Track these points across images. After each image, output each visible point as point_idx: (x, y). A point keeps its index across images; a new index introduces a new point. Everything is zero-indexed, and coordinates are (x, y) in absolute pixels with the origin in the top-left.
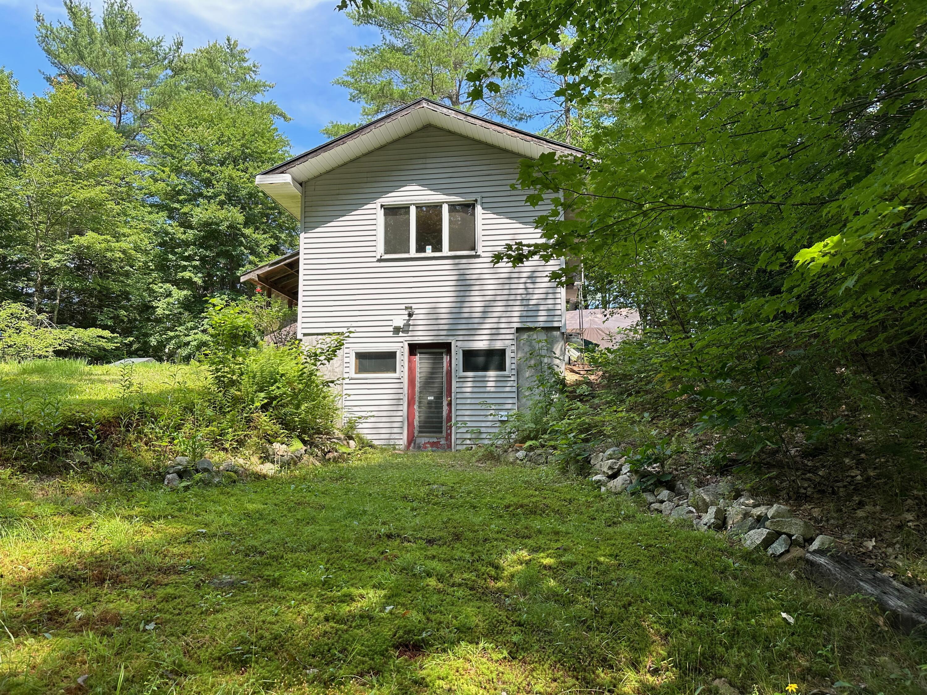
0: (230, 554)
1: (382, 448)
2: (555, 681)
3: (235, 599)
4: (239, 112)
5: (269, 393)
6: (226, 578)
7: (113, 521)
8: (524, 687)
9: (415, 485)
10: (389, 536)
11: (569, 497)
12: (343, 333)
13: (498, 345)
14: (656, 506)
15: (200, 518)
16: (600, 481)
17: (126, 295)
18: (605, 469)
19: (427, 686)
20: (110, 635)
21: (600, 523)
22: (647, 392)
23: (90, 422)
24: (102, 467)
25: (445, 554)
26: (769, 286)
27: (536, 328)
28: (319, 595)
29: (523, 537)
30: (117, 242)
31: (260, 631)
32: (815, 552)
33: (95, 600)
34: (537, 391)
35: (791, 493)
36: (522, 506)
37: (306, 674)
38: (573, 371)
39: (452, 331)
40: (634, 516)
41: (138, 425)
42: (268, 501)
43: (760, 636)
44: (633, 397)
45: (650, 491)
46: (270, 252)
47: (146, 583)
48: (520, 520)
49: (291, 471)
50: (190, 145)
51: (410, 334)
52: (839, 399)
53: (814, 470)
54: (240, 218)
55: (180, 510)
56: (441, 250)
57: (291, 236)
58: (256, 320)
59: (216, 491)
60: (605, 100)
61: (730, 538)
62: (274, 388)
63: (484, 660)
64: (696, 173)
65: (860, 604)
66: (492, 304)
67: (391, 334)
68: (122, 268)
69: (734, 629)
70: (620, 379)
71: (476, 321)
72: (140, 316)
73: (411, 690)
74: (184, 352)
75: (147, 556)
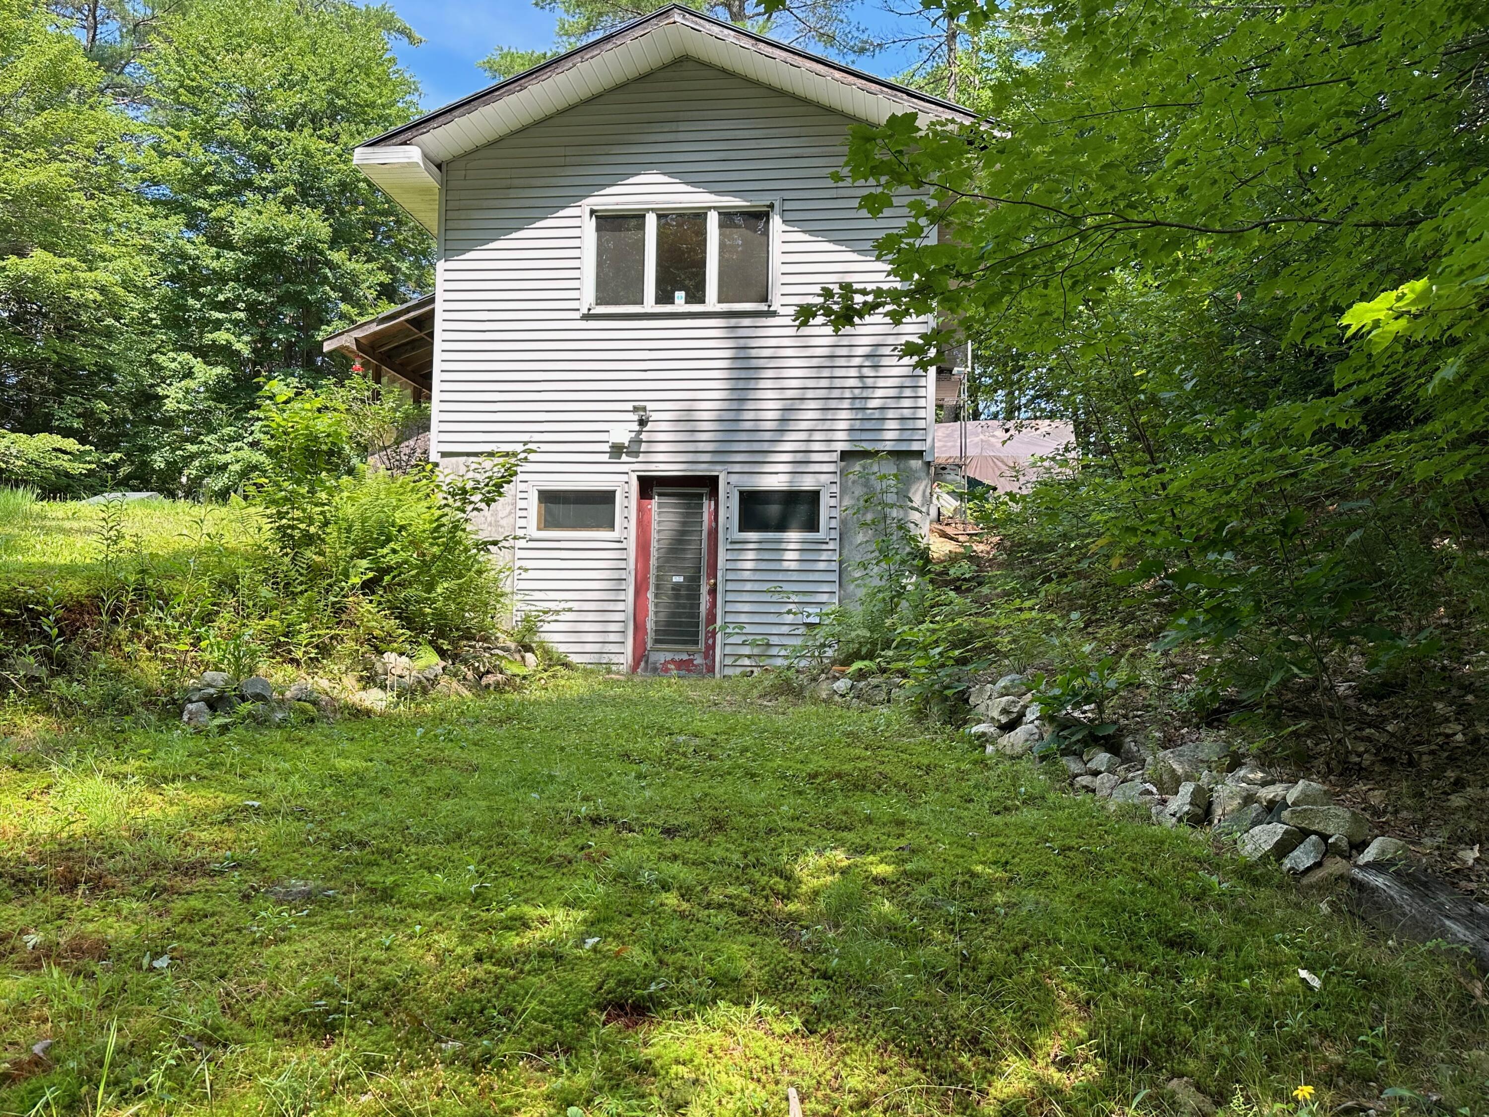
0: (303, 844)
1: (585, 670)
2: (884, 1072)
3: (313, 920)
4: (323, 24)
5: (376, 561)
6: (297, 885)
7: (89, 782)
8: (828, 1082)
9: (645, 735)
10: (596, 821)
11: (926, 762)
12: (515, 454)
13: (807, 483)
14: (1085, 780)
15: (248, 782)
16: (984, 734)
17: (107, 373)
18: (995, 714)
19: (655, 1075)
20: (91, 976)
21: (980, 807)
22: (1079, 575)
23: (44, 604)
24: (69, 687)
25: (696, 852)
26: (1317, 382)
27: (877, 452)
28: (466, 917)
29: (838, 828)
30: (91, 270)
31: (357, 976)
32: (1368, 865)
33: (60, 916)
34: (876, 569)
35: (1334, 763)
36: (839, 776)
37: (440, 1050)
38: (944, 535)
39: (721, 454)
40: (1043, 798)
41: (133, 612)
42: (375, 755)
43: (1257, 1007)
44: (1053, 585)
45: (1074, 753)
46: (378, 297)
47: (153, 890)
48: (834, 799)
49: (418, 705)
50: (229, 86)
51: (642, 458)
52: (1433, 595)
53: (1378, 723)
54: (324, 230)
55: (212, 766)
56: (702, 301)
57: (420, 267)
58: (352, 426)
59: (278, 735)
60: (1021, 17)
61: (1216, 838)
62: (385, 551)
63: (760, 1033)
64: (1182, 162)
65: (1443, 959)
66: (798, 405)
67: (605, 458)
68: (99, 320)
69: (1212, 996)
70: (1032, 550)
71: (767, 436)
72: (133, 413)
73: (627, 1080)
74: (216, 483)
75: (154, 843)
